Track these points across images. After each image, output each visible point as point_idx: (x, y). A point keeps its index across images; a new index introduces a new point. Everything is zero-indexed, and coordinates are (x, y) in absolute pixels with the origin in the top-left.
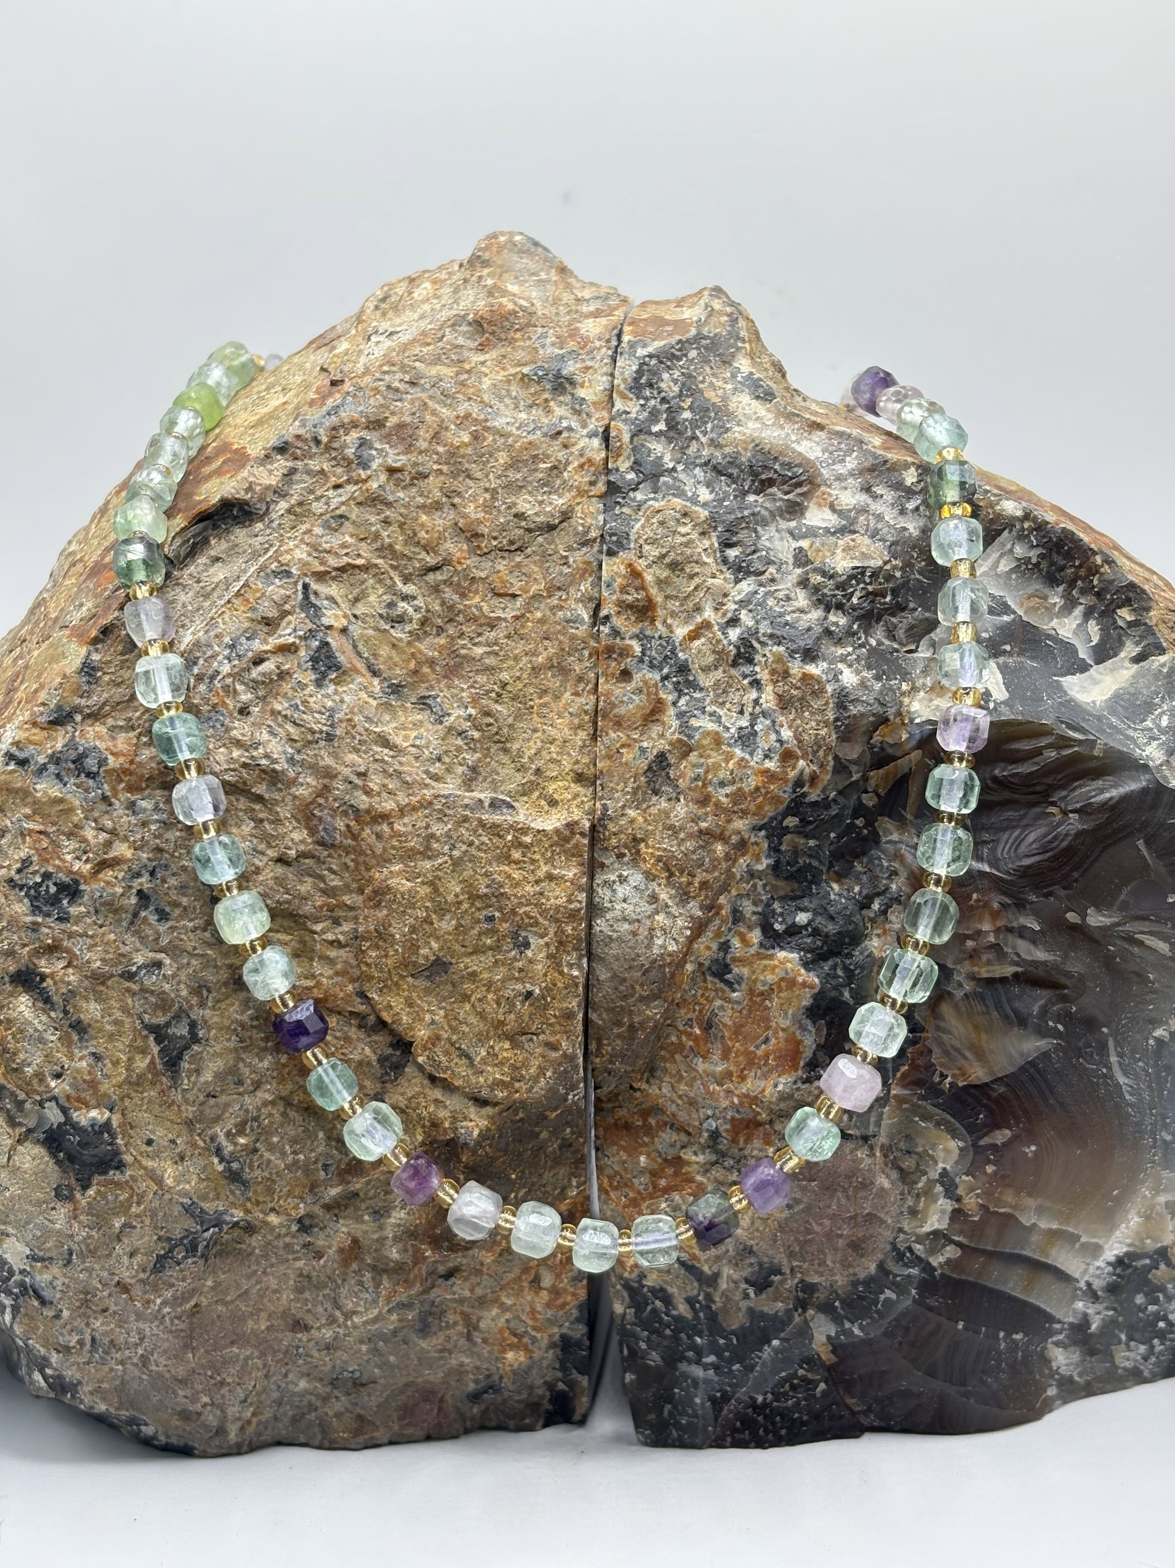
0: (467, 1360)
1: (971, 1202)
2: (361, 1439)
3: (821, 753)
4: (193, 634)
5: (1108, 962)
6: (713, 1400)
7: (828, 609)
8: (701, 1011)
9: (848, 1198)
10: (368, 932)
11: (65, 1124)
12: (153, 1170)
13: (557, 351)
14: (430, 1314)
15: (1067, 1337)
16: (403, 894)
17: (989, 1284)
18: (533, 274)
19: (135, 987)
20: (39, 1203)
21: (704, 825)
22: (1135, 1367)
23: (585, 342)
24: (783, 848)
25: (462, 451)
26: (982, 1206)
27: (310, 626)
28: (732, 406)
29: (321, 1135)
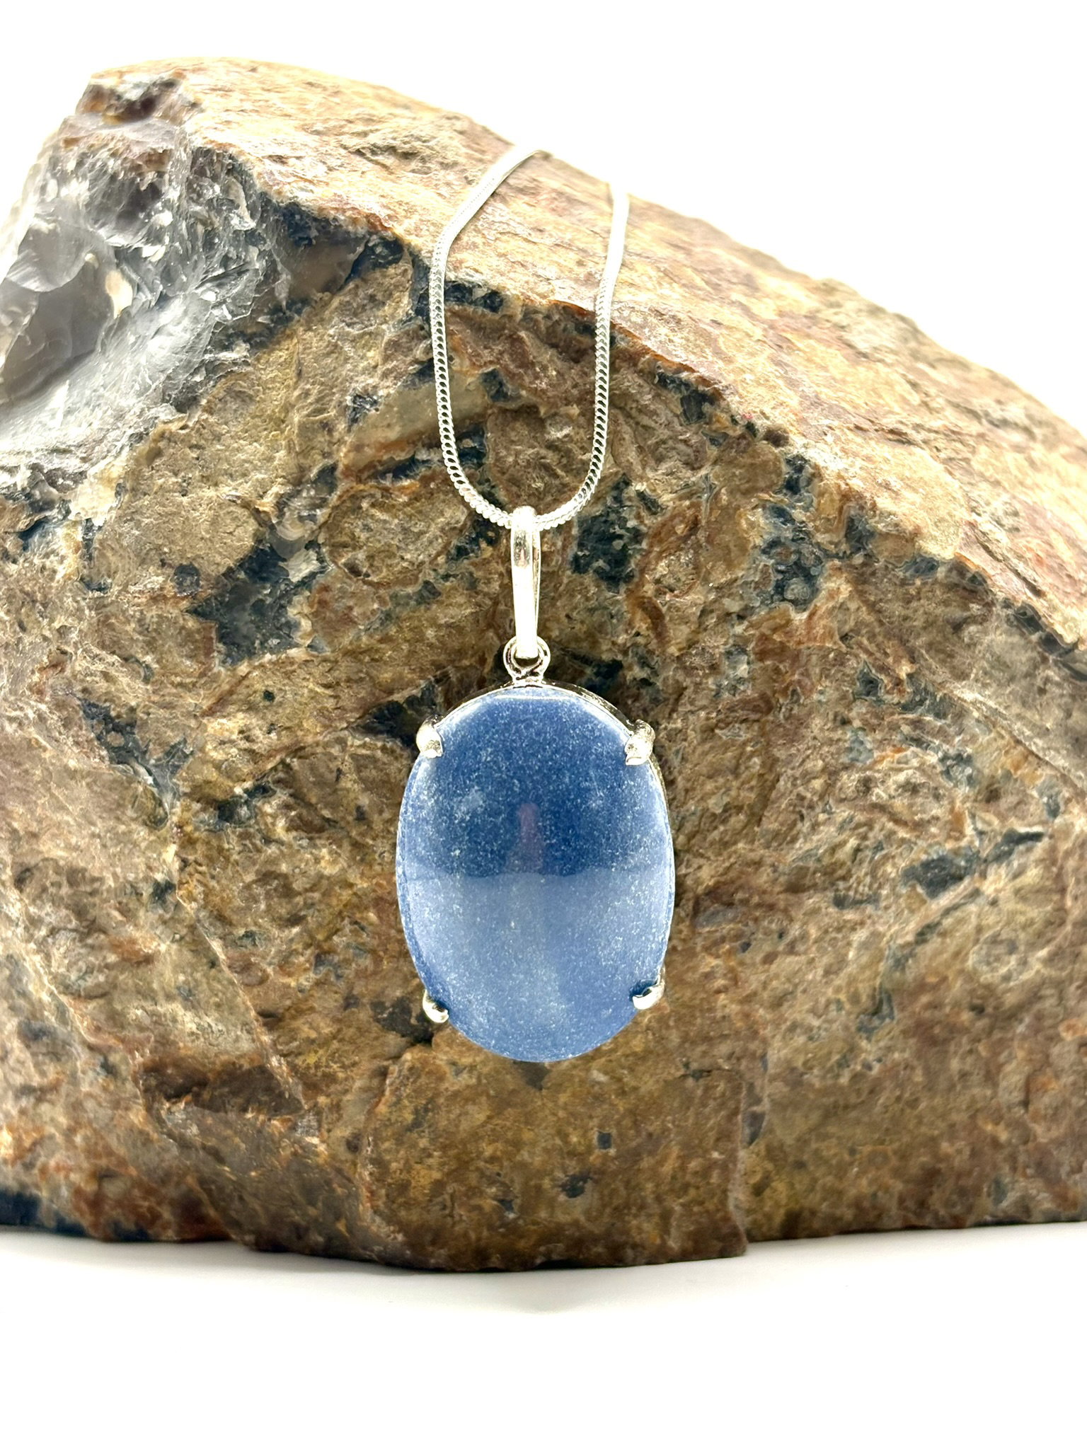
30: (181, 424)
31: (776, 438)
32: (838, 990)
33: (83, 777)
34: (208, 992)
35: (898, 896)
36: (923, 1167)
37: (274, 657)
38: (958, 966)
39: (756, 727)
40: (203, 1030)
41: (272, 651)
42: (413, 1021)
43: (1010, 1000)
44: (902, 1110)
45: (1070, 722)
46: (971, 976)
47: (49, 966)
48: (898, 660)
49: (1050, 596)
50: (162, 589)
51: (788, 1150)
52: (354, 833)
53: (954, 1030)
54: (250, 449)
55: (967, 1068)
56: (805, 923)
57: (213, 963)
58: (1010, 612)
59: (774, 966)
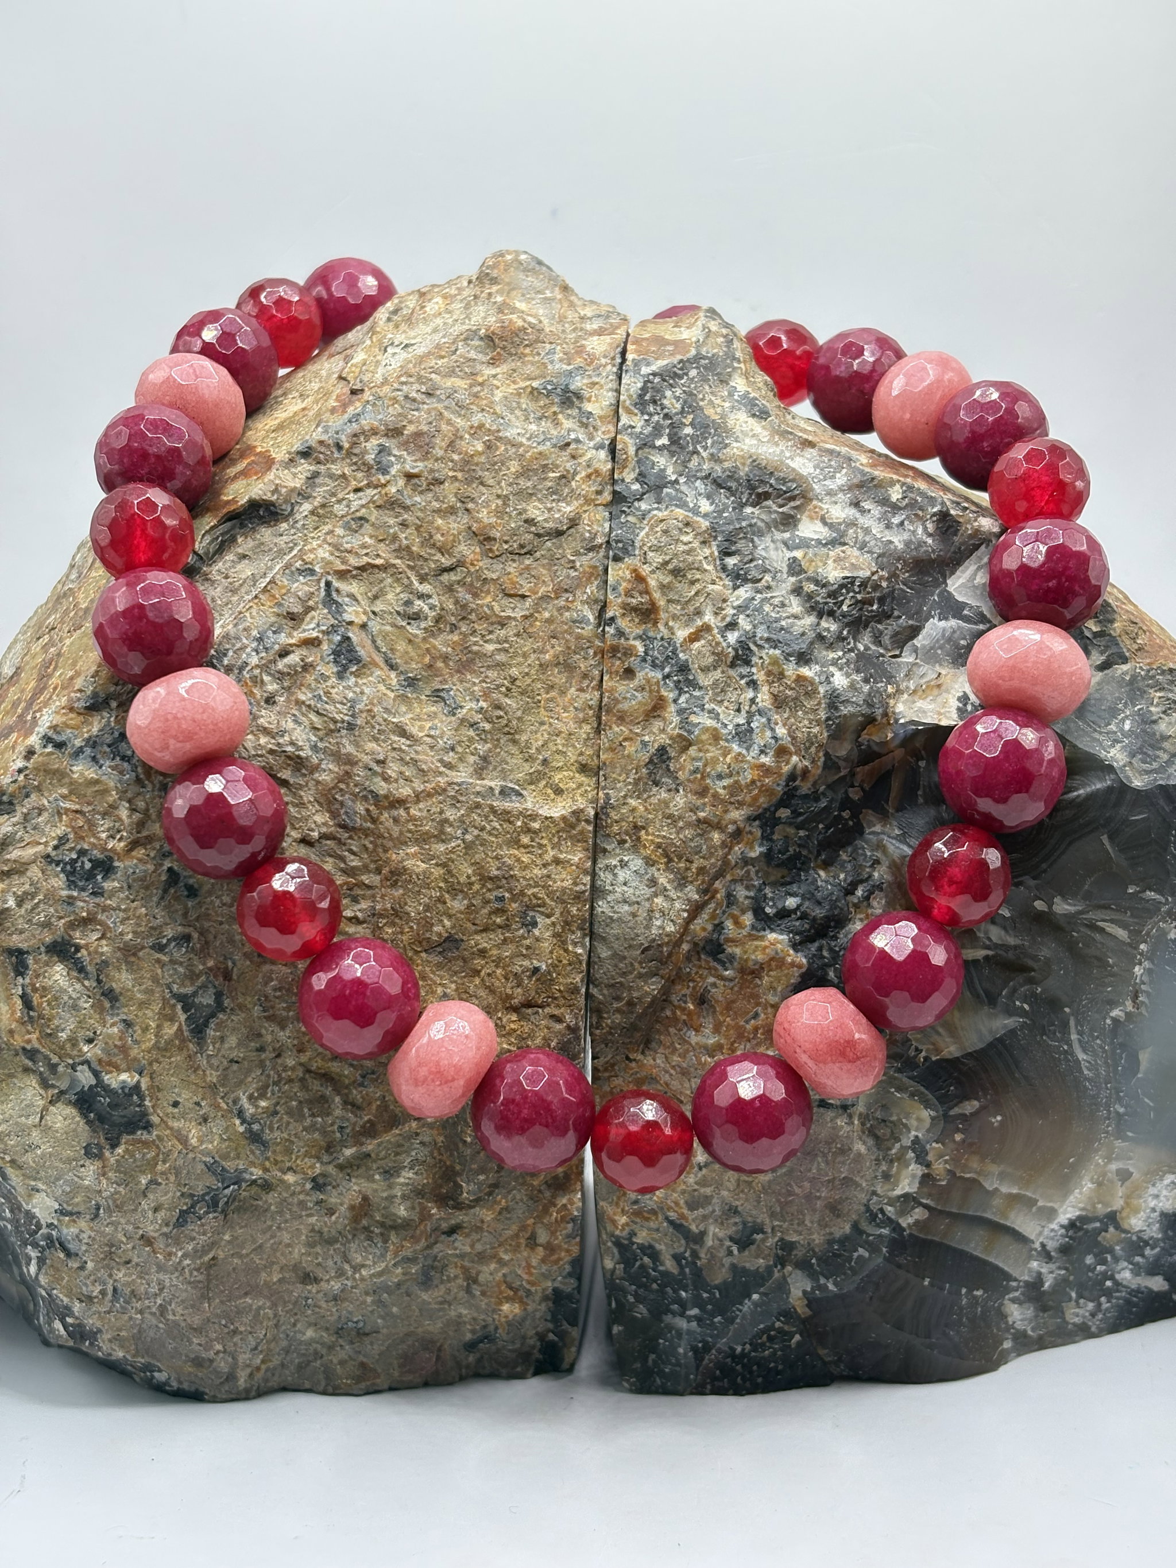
0: (465, 1312)
1: (939, 1167)
2: (363, 1385)
3: (813, 750)
4: (223, 627)
5: (1071, 948)
6: (695, 1349)
7: (820, 616)
8: (694, 988)
9: (827, 1163)
10: (386, 910)
11: (96, 1086)
12: (179, 1131)
13: (565, 367)
14: (433, 1267)
15: (1023, 1294)
16: (418, 875)
17: (953, 1244)
18: (539, 292)
19: (165, 958)
20: (69, 1161)
21: (702, 815)
22: (1084, 1323)
23: (591, 359)
24: (775, 837)
25: (476, 459)
26: (949, 1171)
27: (333, 621)
28: (731, 423)
29: (337, 1099)
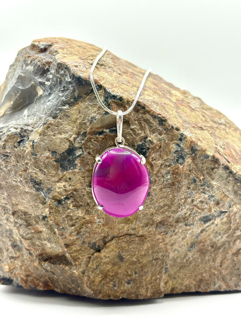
30: (54, 121)
31: (178, 129)
32: (184, 242)
33: (29, 193)
34: (53, 239)
35: (198, 224)
36: (199, 279)
37: (72, 171)
38: (209, 238)
39: (171, 189)
40: (52, 247)
41: (71, 170)
42: (97, 247)
43: (219, 245)
44: (196, 267)
45: (234, 188)
46: (211, 240)
47: (19, 232)
48: (200, 176)
49: (231, 163)
50: (49, 156)
51: (172, 275)
52: (86, 208)
53: (207, 251)
54: (68, 127)
55: (209, 258)
56: (179, 229)
57: (55, 233)
58: (223, 166)
59: (172, 238)
